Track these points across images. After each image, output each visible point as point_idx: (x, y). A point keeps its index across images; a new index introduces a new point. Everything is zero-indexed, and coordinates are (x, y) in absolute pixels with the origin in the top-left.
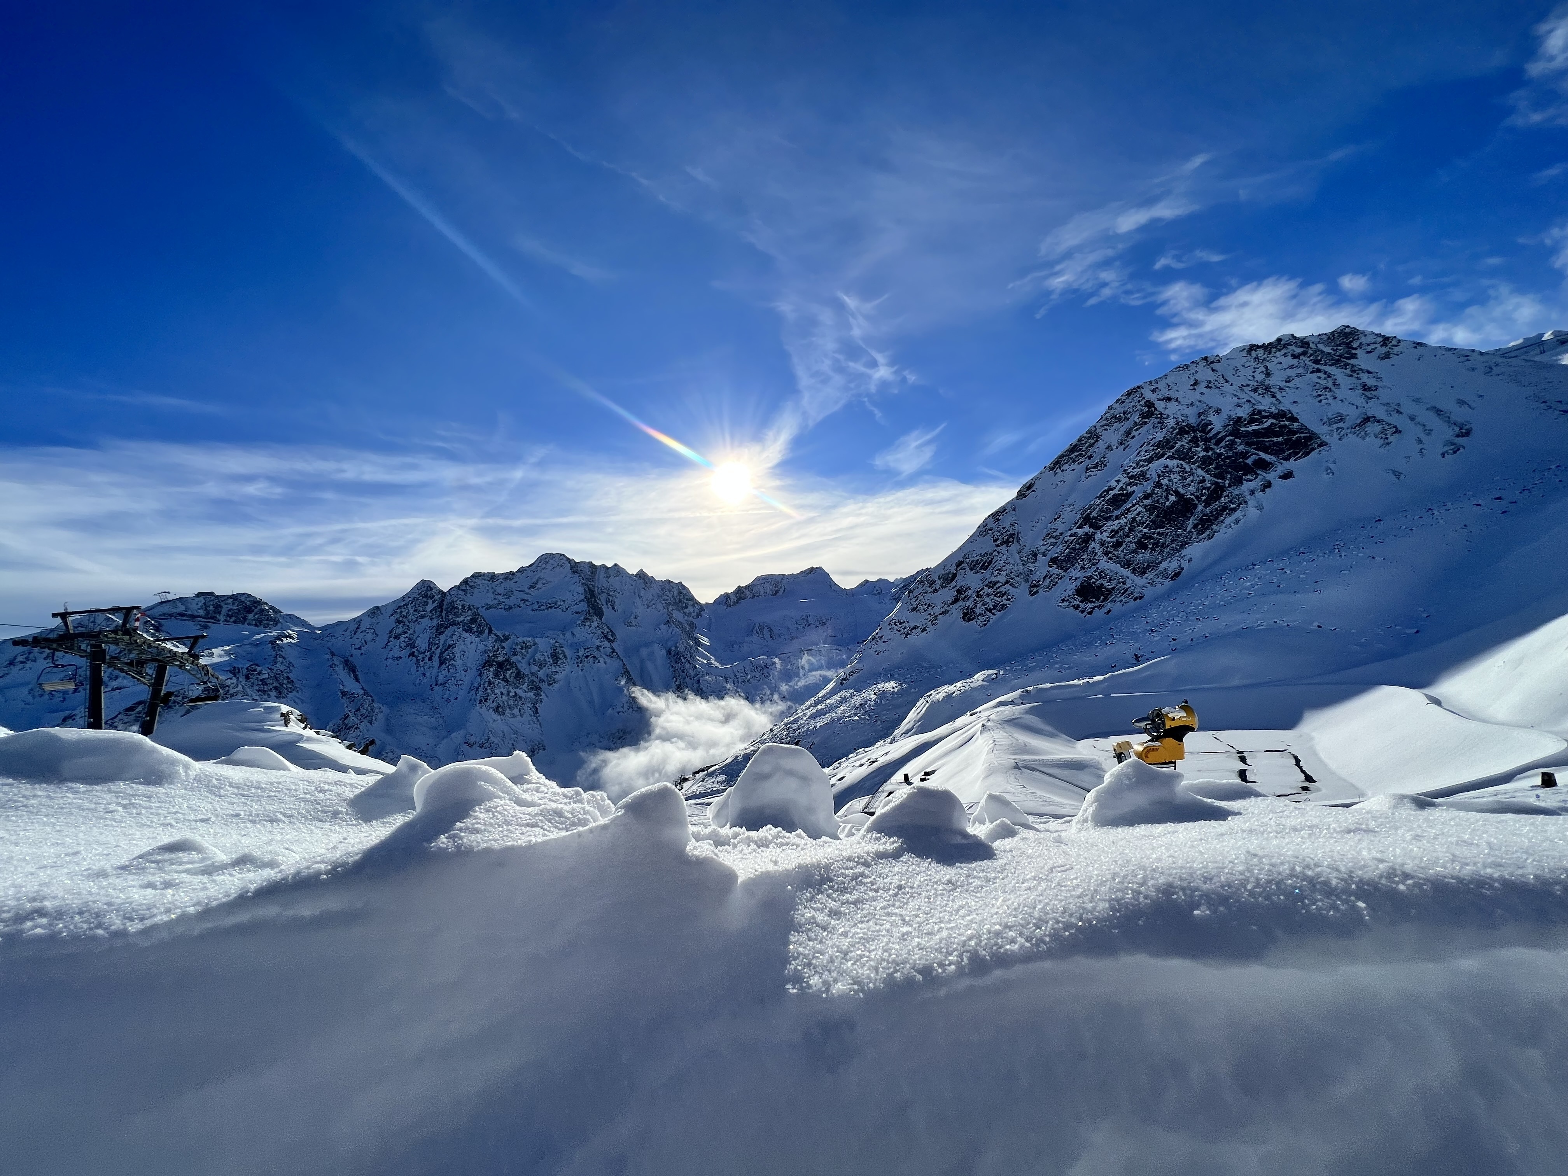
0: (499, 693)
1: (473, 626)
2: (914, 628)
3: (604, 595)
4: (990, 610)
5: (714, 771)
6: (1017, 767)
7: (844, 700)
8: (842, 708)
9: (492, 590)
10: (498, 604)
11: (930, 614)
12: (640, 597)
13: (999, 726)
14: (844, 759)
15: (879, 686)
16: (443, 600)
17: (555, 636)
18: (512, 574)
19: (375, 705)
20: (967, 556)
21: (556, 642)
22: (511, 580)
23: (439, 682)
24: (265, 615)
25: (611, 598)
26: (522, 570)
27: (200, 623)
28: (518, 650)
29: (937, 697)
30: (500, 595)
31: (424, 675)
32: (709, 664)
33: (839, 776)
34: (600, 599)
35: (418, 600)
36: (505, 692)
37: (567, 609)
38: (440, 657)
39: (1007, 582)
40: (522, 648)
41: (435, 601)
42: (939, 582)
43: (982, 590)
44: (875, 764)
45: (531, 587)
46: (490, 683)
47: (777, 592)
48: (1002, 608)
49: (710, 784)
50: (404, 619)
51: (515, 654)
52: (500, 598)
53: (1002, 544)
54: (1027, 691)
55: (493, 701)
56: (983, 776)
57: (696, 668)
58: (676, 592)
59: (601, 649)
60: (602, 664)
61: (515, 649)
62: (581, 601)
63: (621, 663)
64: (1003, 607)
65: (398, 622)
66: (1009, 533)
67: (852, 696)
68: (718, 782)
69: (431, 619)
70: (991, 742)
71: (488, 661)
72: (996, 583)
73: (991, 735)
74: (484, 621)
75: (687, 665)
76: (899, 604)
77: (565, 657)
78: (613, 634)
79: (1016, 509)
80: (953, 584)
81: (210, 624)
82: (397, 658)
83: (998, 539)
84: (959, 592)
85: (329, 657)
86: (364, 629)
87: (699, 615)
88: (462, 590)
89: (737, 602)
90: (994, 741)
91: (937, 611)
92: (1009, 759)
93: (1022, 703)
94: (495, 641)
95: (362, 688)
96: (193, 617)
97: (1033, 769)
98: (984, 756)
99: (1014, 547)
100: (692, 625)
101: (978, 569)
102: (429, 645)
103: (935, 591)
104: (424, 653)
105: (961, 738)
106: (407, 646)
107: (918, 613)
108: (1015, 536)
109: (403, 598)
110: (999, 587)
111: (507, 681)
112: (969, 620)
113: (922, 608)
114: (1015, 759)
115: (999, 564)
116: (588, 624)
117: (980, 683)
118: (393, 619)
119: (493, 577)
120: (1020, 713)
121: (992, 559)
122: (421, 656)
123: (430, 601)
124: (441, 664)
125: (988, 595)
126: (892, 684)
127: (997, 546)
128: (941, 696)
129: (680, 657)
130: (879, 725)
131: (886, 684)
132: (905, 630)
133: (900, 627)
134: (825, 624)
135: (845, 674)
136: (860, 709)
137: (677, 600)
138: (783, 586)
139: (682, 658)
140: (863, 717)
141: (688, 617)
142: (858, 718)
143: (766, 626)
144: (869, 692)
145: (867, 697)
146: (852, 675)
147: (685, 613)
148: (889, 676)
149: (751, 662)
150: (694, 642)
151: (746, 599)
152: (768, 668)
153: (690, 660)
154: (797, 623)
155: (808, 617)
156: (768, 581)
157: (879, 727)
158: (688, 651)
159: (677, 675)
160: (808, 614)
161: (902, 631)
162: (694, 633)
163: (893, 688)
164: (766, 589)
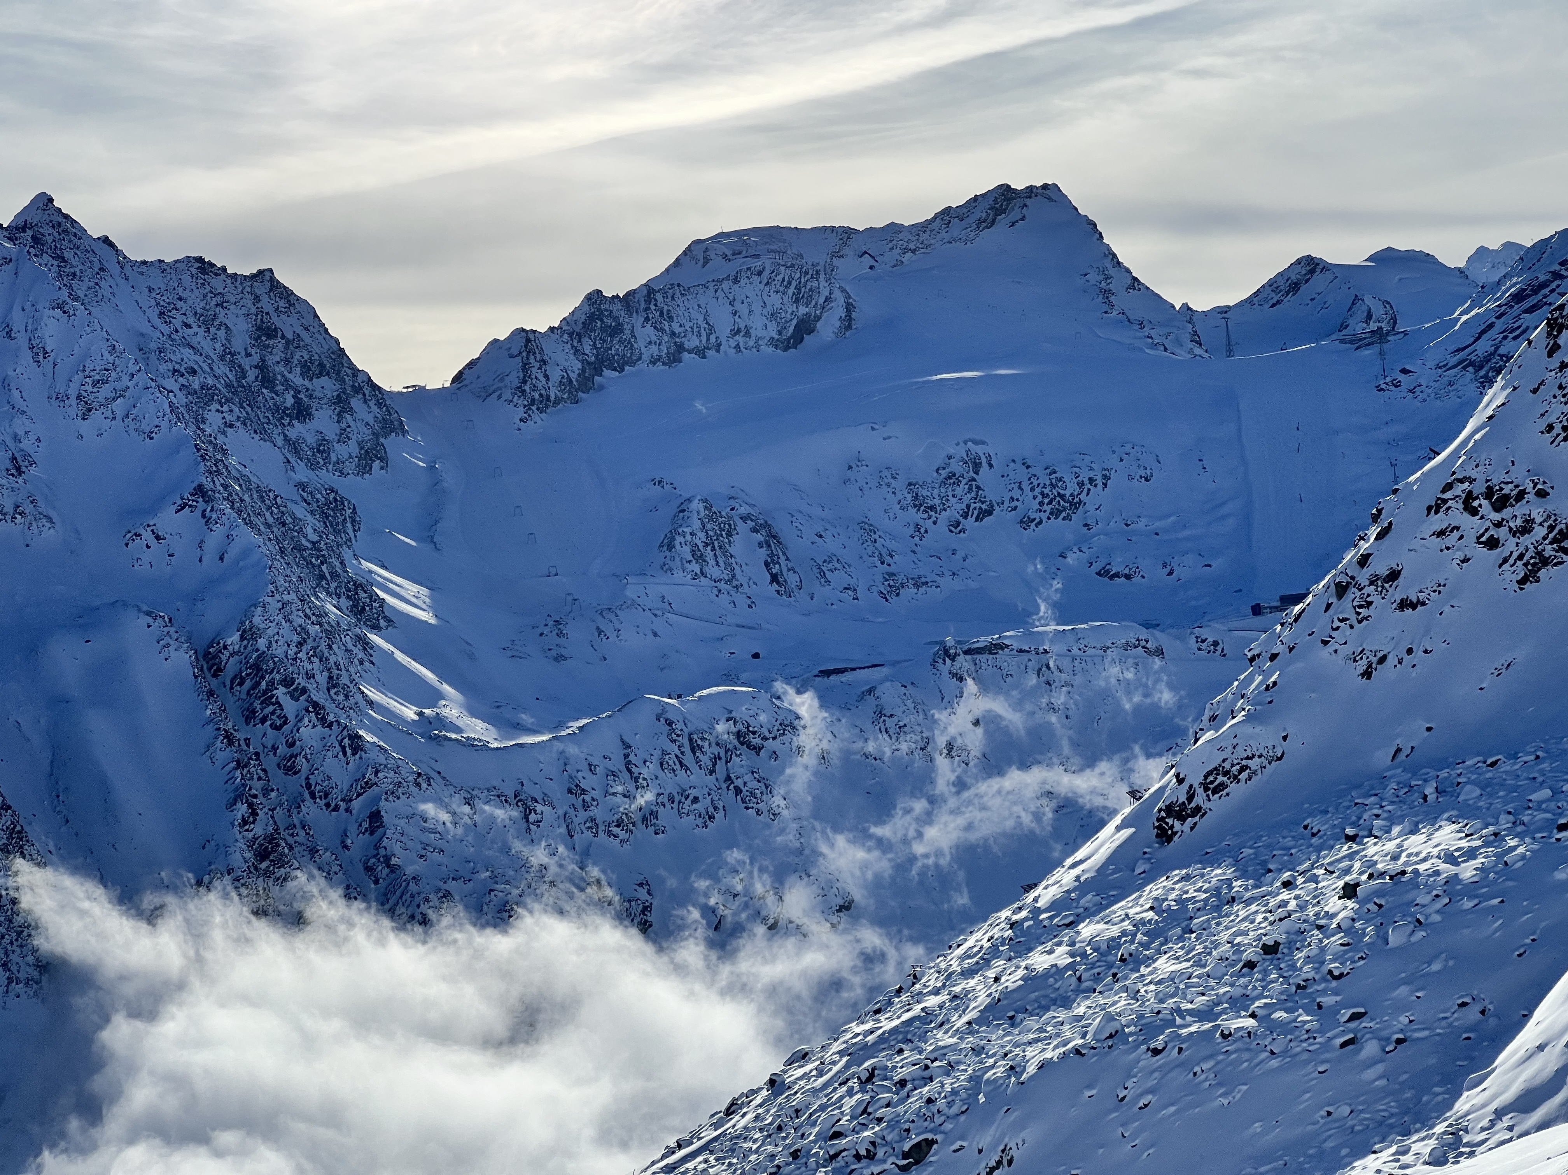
7: (1175, 923)
57: (357, 745)
67: (1221, 899)
75: (309, 734)
76: (1495, 397)
126: (1449, 835)
129: (272, 684)
130: (1374, 1062)
131: (1413, 838)
132: (1527, 540)
133: (1498, 525)
134: (1076, 505)
135: (1180, 781)
136: (1266, 972)
137: (252, 374)
138: (837, 294)
139: (280, 692)
140: (1280, 1015)
141: (313, 465)
142: (1251, 1023)
143: (744, 518)
144: (1315, 879)
145: (1302, 907)
146: (1222, 786)
147: (294, 446)
148: (1429, 790)
149: (663, 717)
150: (345, 603)
151: (633, 364)
152: (757, 749)
153: (330, 706)
154: (918, 503)
155: (977, 467)
156: (756, 264)
157: (1370, 1074)
158: (315, 652)
159: (257, 786)
160: (979, 450)
161: (1510, 545)
162: (346, 553)
163: (1450, 858)
164: (743, 310)
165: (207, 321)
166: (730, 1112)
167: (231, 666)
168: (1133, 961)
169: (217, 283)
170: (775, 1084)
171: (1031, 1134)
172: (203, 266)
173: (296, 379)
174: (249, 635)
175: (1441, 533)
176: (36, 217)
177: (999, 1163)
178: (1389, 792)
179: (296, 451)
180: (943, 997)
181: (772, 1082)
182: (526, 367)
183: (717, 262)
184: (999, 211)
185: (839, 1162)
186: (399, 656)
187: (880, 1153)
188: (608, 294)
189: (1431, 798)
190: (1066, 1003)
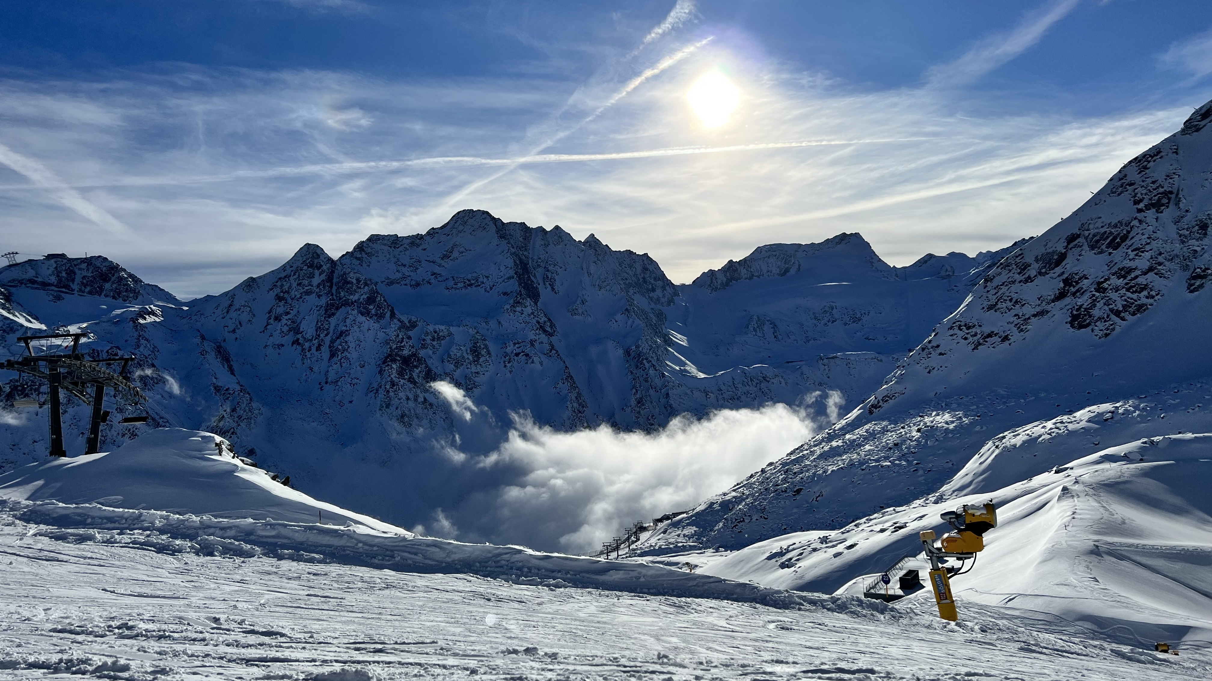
0: (404, 398)
1: (371, 307)
2: (990, 336)
3: (540, 270)
4: (1117, 313)
5: (681, 521)
6: (1096, 552)
7: (871, 436)
8: (867, 447)
9: (395, 260)
10: (404, 278)
11: (1016, 315)
12: (589, 274)
13: (1091, 492)
14: (864, 520)
15: (927, 419)
16: (333, 272)
17: (476, 324)
18: (419, 237)
19: (255, 405)
20: (1086, 226)
21: (478, 332)
22: (418, 246)
23: (329, 380)
24: (124, 285)
25: (549, 275)
26: (432, 232)
27: (53, 293)
28: (429, 342)
29: (1013, 441)
30: (405, 266)
31: (311, 369)
32: (684, 373)
33: (848, 543)
34: (535, 276)
35: (301, 270)
36: (411, 396)
37: (491, 289)
38: (330, 347)
39: (1151, 269)
40: (433, 340)
41: (323, 272)
42: (1035, 266)
43: (1106, 280)
44: (902, 530)
45: (445, 257)
46: (393, 384)
47: (787, 271)
48: (1138, 310)
49: (674, 537)
50: (286, 295)
51: (424, 347)
52: (404, 270)
53: (1148, 208)
54: (1152, 442)
55: (397, 408)
56: (1039, 560)
57: (663, 375)
58: (639, 267)
59: (537, 344)
60: (537, 366)
61: (424, 340)
62: (509, 278)
63: (562, 363)
64: (1141, 308)
65: (279, 298)
66: (1161, 190)
67: (884, 431)
68: (684, 536)
69: (319, 296)
70: (1069, 513)
71: (390, 355)
72: (1130, 270)
73: (1073, 504)
74: (385, 301)
75: (652, 372)
76: (969, 299)
77: (489, 353)
78: (552, 325)
79: (1180, 152)
80: (1058, 270)
81: (62, 294)
82: (278, 345)
83: (1141, 201)
84: (1066, 281)
85: (198, 340)
86: (238, 307)
87: (670, 302)
88: (356, 258)
89: (726, 285)
90: (1074, 513)
91: (1028, 310)
92: (1089, 540)
93: (1142, 461)
94: (399, 329)
95: (238, 383)
96: (45, 285)
97: (1121, 557)
98: (1051, 533)
99: (1168, 213)
100: (660, 316)
101: (1104, 247)
102: (317, 331)
103: (1029, 280)
104: (311, 340)
105: (1029, 504)
106: (290, 330)
107: (998, 313)
108: (1173, 196)
109: (284, 267)
110: (1137, 277)
111: (415, 383)
112: (1081, 327)
113: (1004, 305)
114: (1096, 541)
115: (1139, 240)
116: (519, 309)
117: (1083, 424)
118: (272, 294)
119: (394, 241)
120: (1132, 475)
121: (1128, 232)
122: (307, 345)
123: (317, 272)
124: (333, 355)
125: (1117, 289)
126: (947, 417)
127: (1140, 211)
128: (1018, 441)
129: (643, 359)
130: (921, 476)
131: (938, 417)
132: (975, 338)
133: (968, 334)
134: (859, 320)
135: (876, 398)
136: (894, 451)
137: (641, 280)
138: (797, 262)
139: (645, 361)
140: (897, 462)
141: (656, 304)
142: (889, 464)
143: (768, 321)
144: (910, 427)
145: (906, 434)
146: (887, 400)
147: (651, 299)
148: (943, 405)
149: (743, 372)
150: (662, 339)
151: (740, 279)
152: (768, 382)
153: (657, 365)
154: (816, 318)
155: (832, 309)
156: (774, 253)
157: (920, 479)
158: (654, 352)
159: (638, 385)
160: (834, 304)
161: (971, 339)
162: (663, 327)
163: (947, 423)
164: (770, 265)
165: (631, 266)
166: (752, 476)
167: (633, 354)
168: (860, 446)
169: (633, 256)
170: (763, 471)
171: (828, 489)
172: (629, 252)
173: (652, 281)
174: (638, 347)
175: (952, 335)
176: (590, 240)
177: (819, 496)
178: (933, 404)
179: (652, 300)
180: (808, 452)
181: (762, 471)
182: (711, 279)
183: (763, 252)
184: (842, 240)
185: (777, 492)
186: (675, 353)
187: (788, 491)
188: (734, 261)
189: (944, 406)
190: (841, 455)
